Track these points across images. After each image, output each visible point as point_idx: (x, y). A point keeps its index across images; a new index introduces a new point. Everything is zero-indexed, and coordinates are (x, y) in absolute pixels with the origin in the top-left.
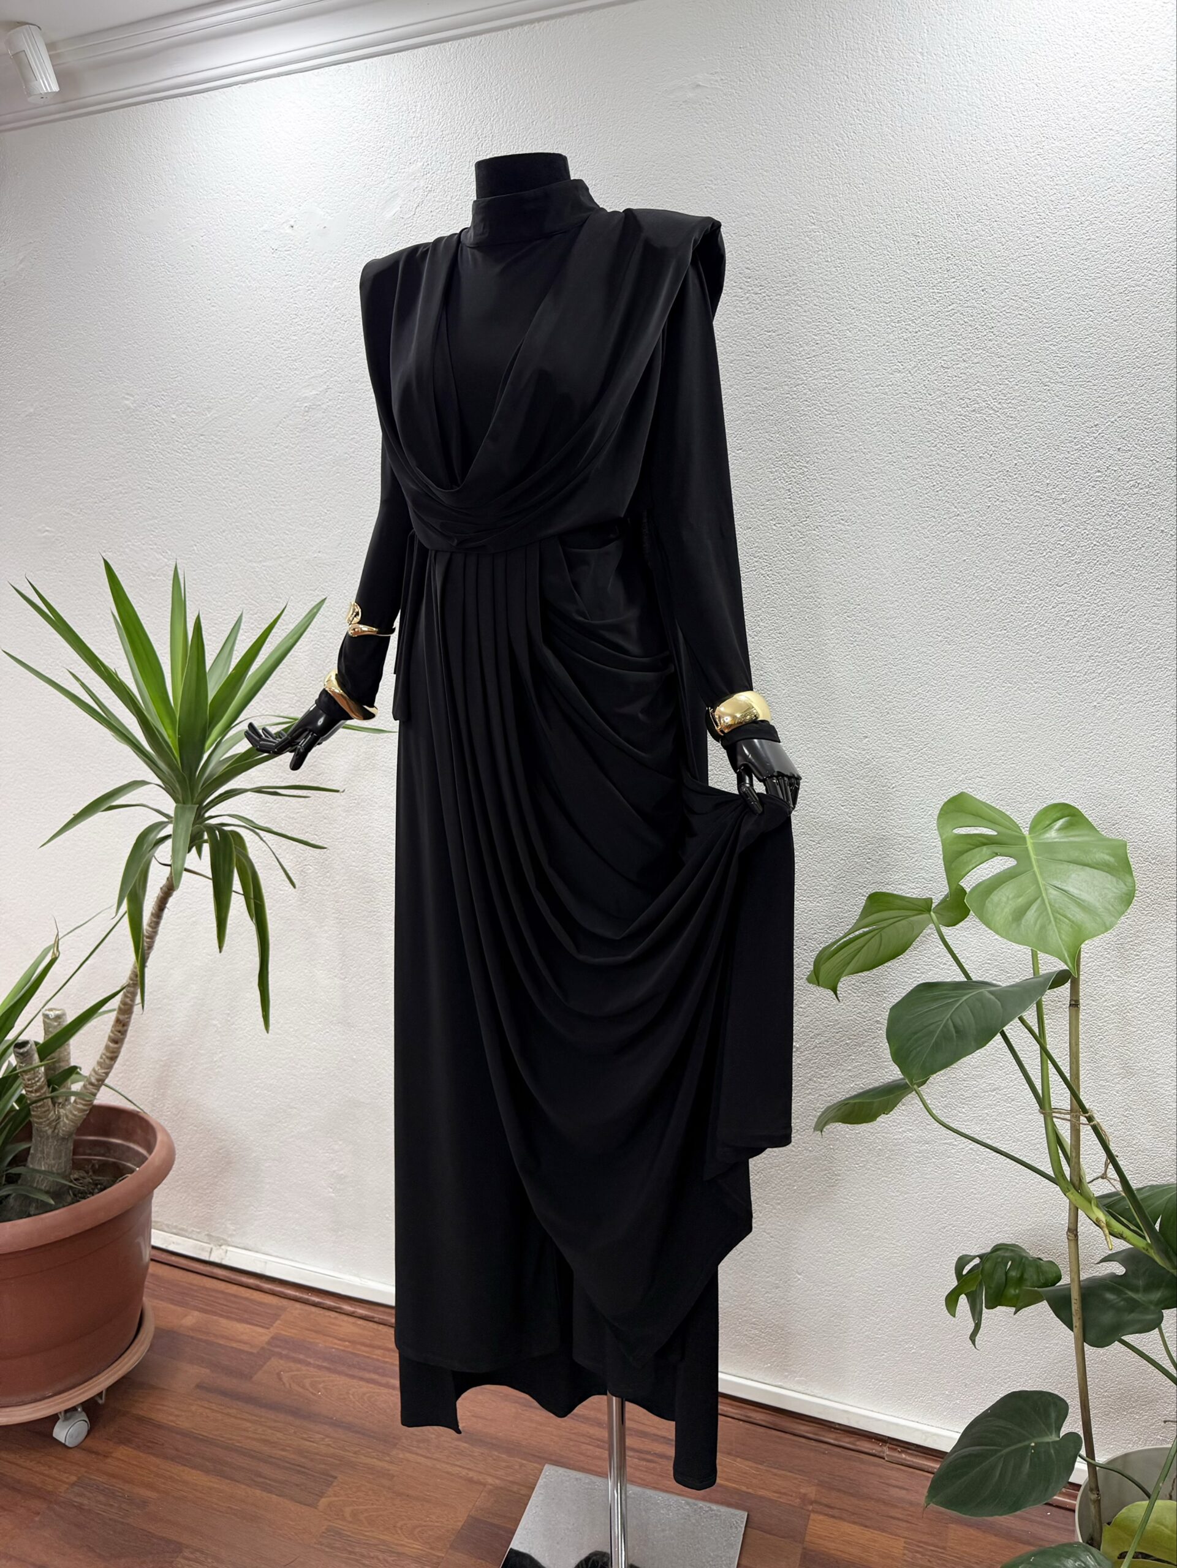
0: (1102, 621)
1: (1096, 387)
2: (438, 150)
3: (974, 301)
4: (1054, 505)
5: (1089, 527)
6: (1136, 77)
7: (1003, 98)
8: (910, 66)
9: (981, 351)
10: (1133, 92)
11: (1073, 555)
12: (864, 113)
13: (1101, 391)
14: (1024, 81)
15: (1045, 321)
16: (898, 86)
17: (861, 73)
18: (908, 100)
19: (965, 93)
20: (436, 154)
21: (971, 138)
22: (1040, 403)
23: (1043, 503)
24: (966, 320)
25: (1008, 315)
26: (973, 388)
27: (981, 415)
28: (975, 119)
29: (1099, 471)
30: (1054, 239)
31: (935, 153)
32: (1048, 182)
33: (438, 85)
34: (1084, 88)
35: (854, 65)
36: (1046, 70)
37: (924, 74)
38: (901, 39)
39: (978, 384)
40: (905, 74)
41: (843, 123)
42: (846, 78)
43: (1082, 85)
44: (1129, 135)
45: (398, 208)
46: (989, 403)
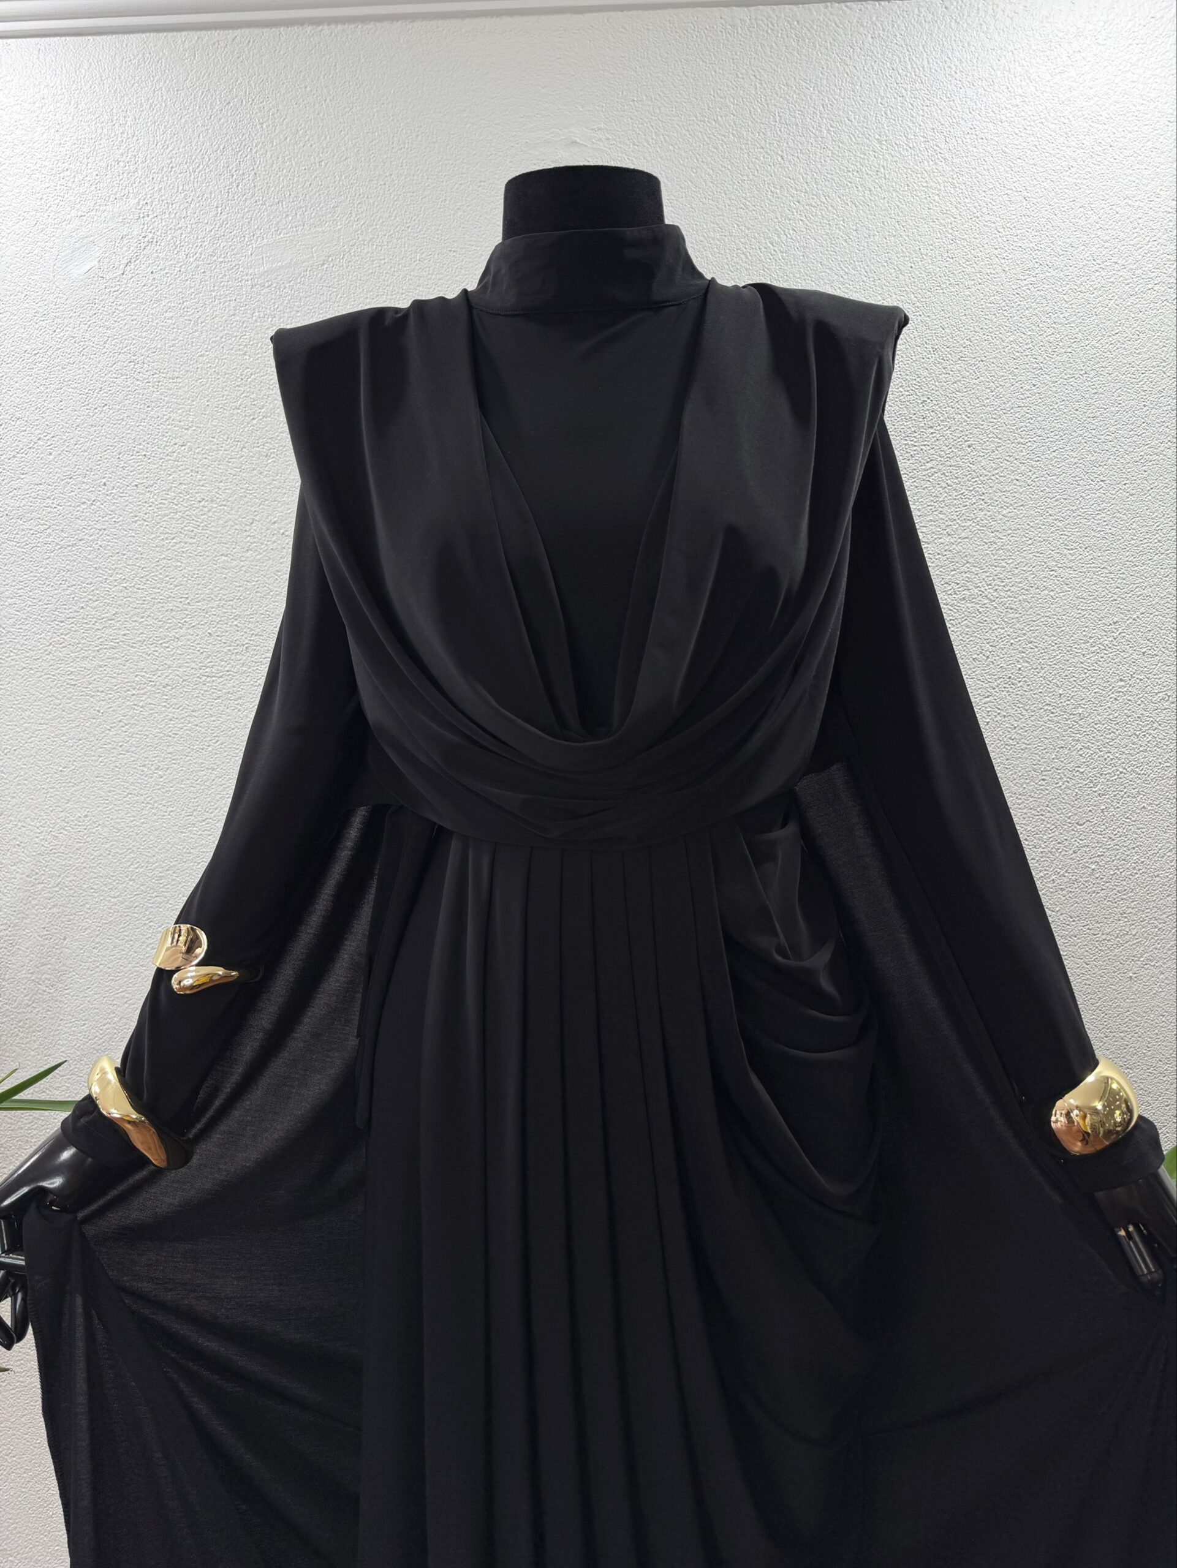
0: (1134, 868)
1: (1112, 576)
2: (163, 185)
3: (958, 459)
4: (1069, 722)
5: (1113, 750)
6: (1142, 204)
7: (985, 210)
8: (865, 154)
9: (969, 523)
10: (1140, 221)
11: (1095, 785)
12: (807, 207)
13: (1120, 581)
14: (1008, 191)
15: (1048, 490)
16: (850, 178)
17: (800, 155)
18: (864, 196)
19: (936, 198)
20: (160, 190)
21: (946, 255)
22: (1046, 592)
23: (1055, 719)
24: (949, 482)
25: (1002, 479)
26: (962, 569)
27: (973, 605)
28: (951, 231)
29: (1121, 680)
30: (1054, 389)
31: (902, 268)
32: (1044, 319)
33: (164, 93)
34: (1082, 209)
35: (791, 144)
36: (1035, 182)
37: (883, 167)
38: (852, 118)
39: (968, 565)
40: (858, 164)
41: (779, 216)
42: (780, 159)
43: (1080, 205)
44: (1137, 272)
45: (95, 263)
46: (982, 589)
